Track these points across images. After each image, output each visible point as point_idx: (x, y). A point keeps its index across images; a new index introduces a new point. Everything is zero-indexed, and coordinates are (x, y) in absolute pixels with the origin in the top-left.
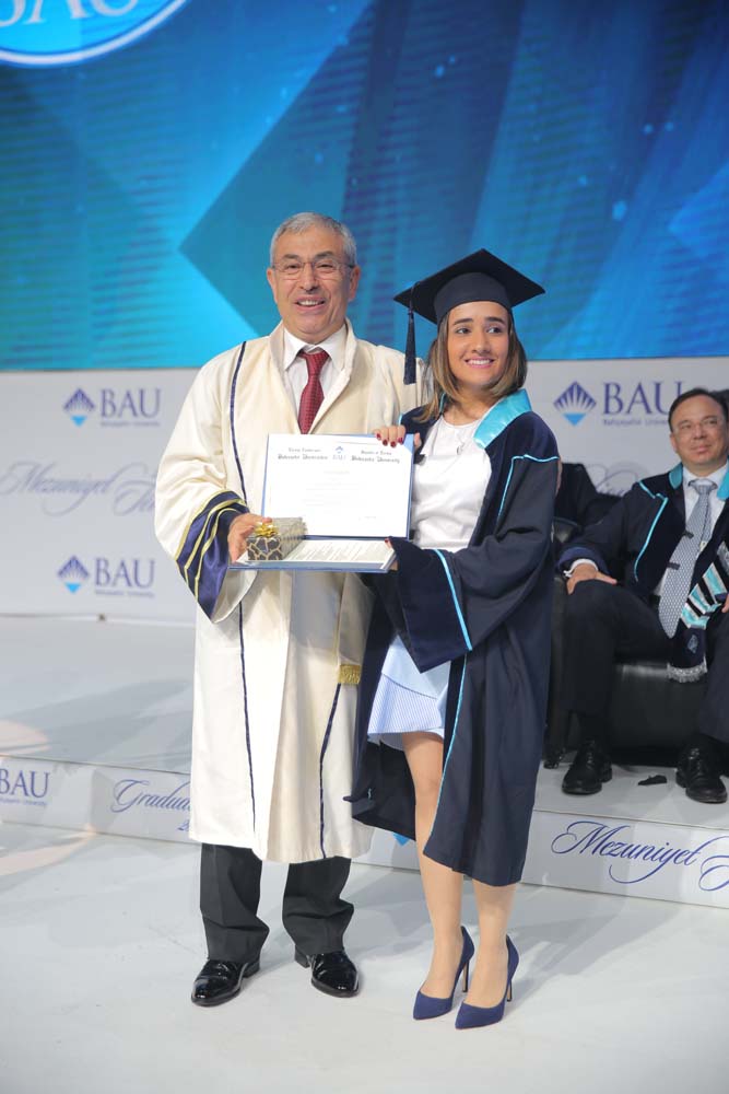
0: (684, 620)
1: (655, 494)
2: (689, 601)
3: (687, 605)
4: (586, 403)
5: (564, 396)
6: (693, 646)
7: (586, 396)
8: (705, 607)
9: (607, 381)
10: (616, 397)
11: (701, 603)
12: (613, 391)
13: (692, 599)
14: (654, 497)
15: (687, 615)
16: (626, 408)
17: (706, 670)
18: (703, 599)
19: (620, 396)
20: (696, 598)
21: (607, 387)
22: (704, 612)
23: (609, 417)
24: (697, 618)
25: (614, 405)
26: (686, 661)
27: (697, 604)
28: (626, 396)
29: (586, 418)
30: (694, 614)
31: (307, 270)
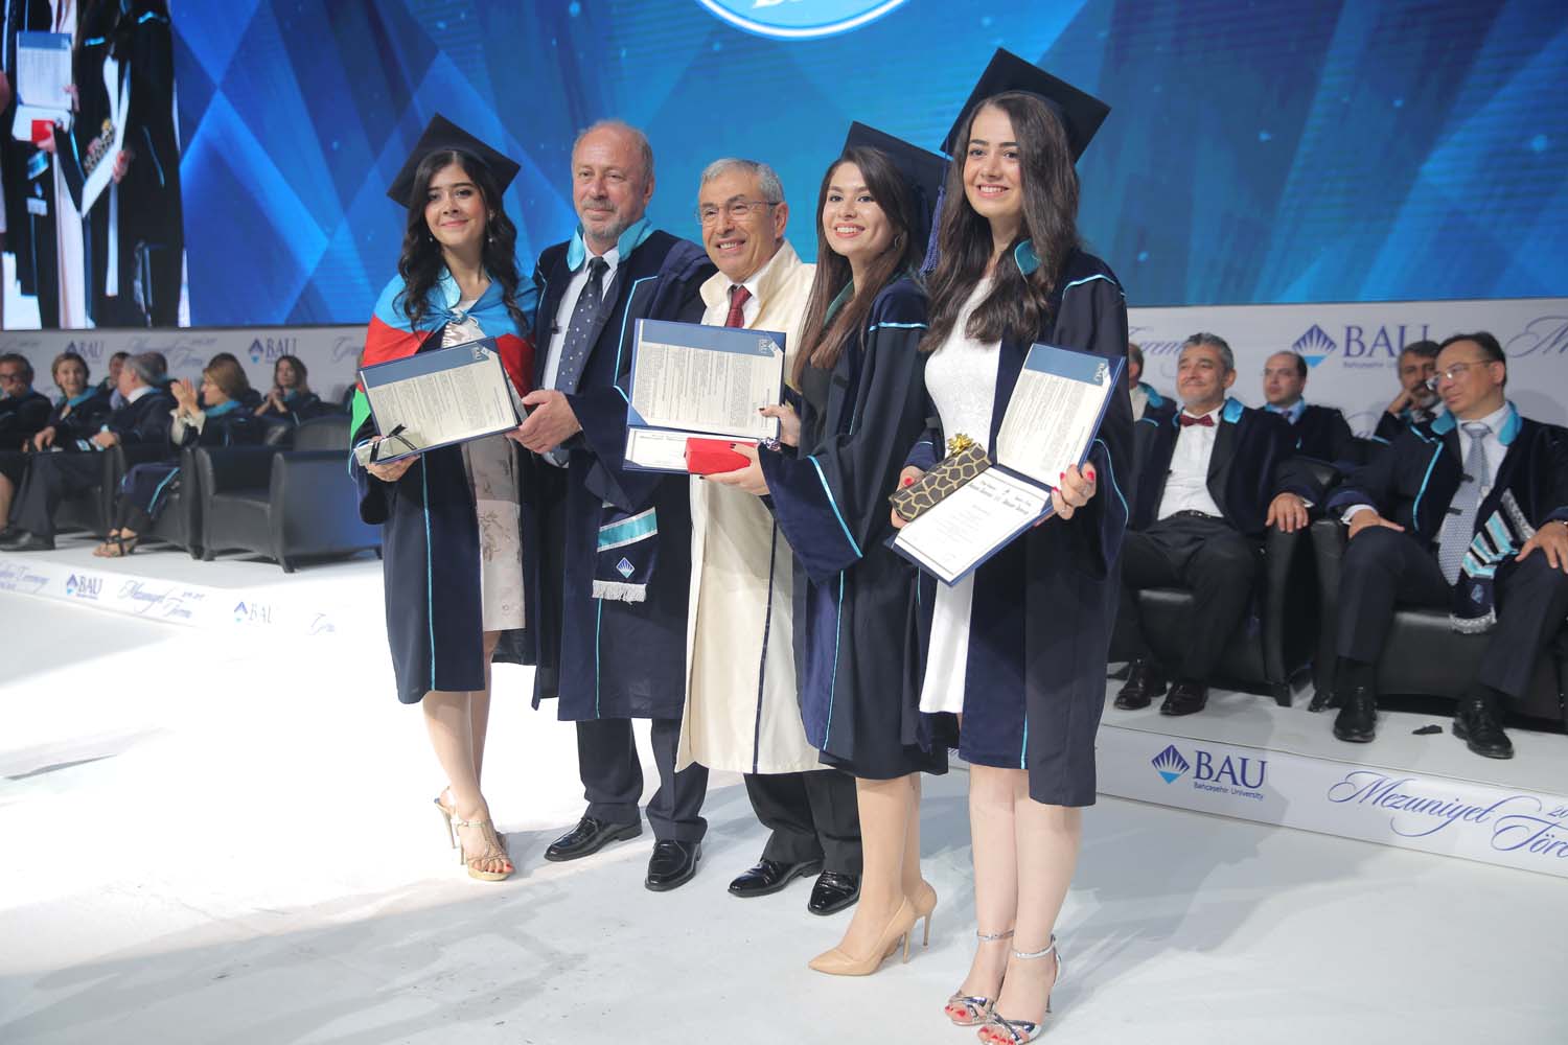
0: (1466, 569)
1: (1428, 438)
2: (1471, 550)
3: (1469, 554)
4: (1326, 345)
5: (1304, 339)
6: (1477, 595)
7: (1326, 338)
8: (1489, 556)
9: (1349, 324)
10: (1357, 340)
11: (1485, 552)
12: (1355, 333)
13: (1475, 548)
14: (1427, 441)
15: (1469, 563)
16: (1367, 351)
17: (1494, 621)
18: (1486, 548)
19: (1363, 339)
20: (1480, 548)
21: (1349, 329)
22: (1488, 561)
23: (1350, 360)
24: (1480, 568)
25: (1355, 348)
26: (1470, 612)
27: (1479, 553)
28: (1368, 340)
29: (1326, 359)
30: (1477, 563)
31: (721, 216)
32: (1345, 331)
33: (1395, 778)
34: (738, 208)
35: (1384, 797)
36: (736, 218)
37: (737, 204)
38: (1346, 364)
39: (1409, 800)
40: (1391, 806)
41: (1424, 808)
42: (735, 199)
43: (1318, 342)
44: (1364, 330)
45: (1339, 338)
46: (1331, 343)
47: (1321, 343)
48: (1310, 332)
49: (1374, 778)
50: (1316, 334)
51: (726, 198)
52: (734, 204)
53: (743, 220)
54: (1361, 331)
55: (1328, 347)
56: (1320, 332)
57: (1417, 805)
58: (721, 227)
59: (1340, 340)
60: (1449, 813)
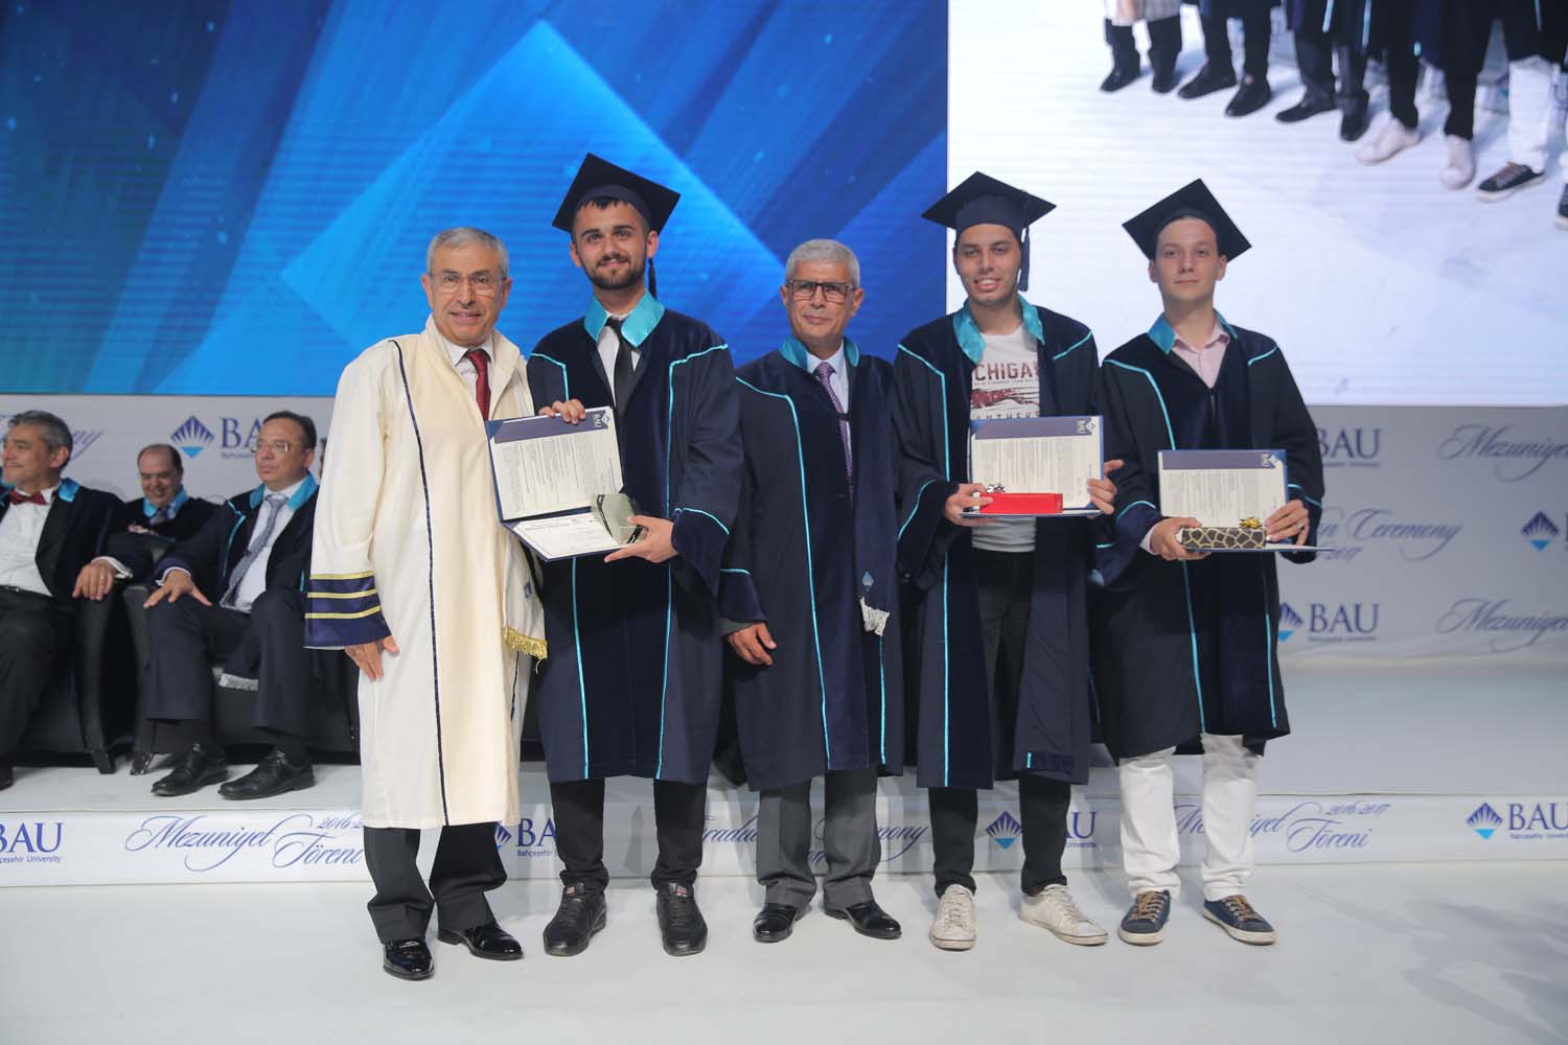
4: (204, 436)
7: (204, 430)
16: (243, 442)
25: (231, 439)
31: (466, 287)
32: (222, 422)
33: (188, 817)
34: (482, 281)
35: (178, 838)
36: (479, 292)
37: (481, 277)
38: (224, 455)
39: (201, 837)
40: (185, 845)
41: (213, 842)
42: (479, 273)
43: (195, 433)
44: (239, 421)
45: (216, 429)
46: (209, 434)
47: (198, 435)
48: (188, 424)
49: (170, 821)
50: (193, 425)
51: (472, 270)
52: (477, 277)
53: (484, 293)
54: (236, 423)
55: (206, 438)
56: (197, 423)
57: (207, 840)
58: (465, 298)
59: (217, 432)
60: (236, 842)
